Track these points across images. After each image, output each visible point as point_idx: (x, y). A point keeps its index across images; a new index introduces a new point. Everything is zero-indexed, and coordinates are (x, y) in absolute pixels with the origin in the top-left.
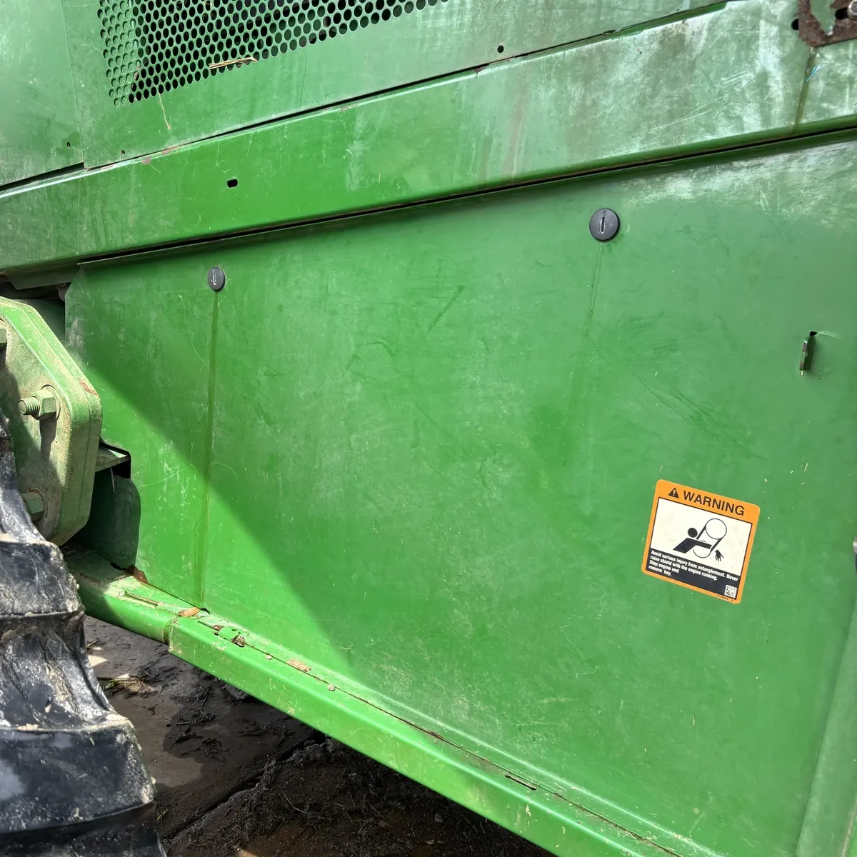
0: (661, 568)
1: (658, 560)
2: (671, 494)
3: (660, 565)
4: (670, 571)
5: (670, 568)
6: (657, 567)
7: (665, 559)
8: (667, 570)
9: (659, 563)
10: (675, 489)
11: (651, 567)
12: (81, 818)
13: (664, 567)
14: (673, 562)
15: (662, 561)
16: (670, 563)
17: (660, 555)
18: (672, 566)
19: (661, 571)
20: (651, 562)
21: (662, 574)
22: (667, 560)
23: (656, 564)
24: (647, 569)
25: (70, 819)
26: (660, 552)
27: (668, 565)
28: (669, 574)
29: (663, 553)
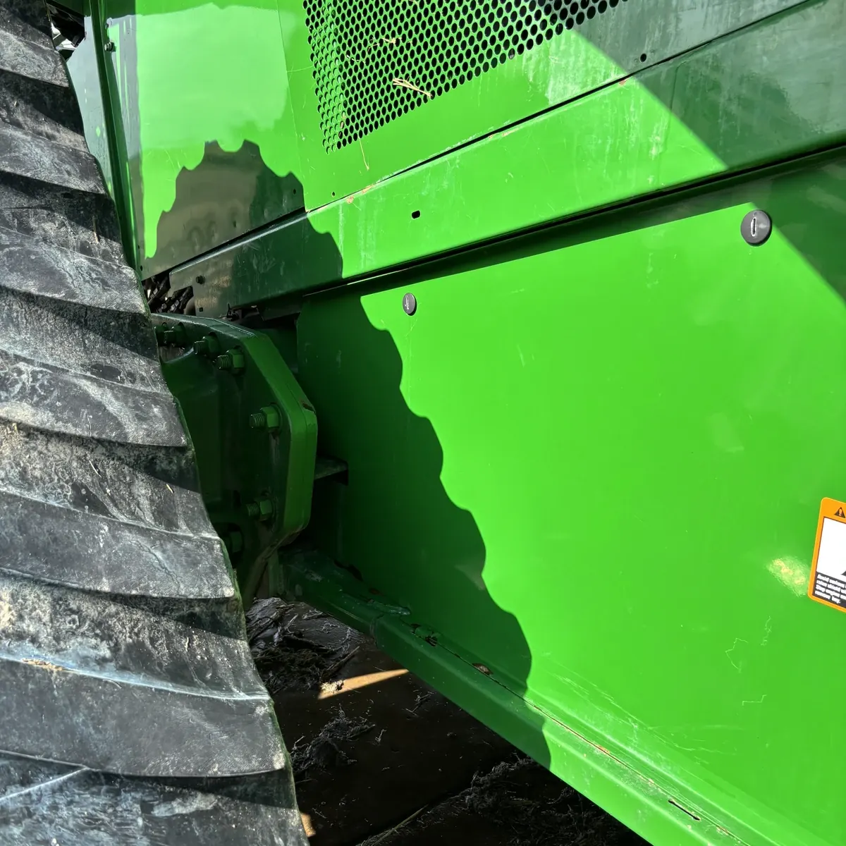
0: (829, 594)
1: (825, 585)
2: (837, 514)
3: (828, 591)
4: (839, 598)
5: (838, 595)
6: (825, 593)
7: (832, 584)
8: (835, 597)
9: (827, 588)
10: (841, 508)
11: (817, 592)
12: (219, 773)
13: (832, 593)
14: (842, 588)
15: (830, 586)
16: (839, 590)
17: (827, 580)
18: (841, 593)
19: (828, 597)
20: (818, 587)
21: (830, 601)
22: (836, 586)
23: (823, 590)
24: (814, 594)
25: (210, 772)
26: (827, 576)
27: (836, 592)
28: (838, 601)
29: (831, 578)
